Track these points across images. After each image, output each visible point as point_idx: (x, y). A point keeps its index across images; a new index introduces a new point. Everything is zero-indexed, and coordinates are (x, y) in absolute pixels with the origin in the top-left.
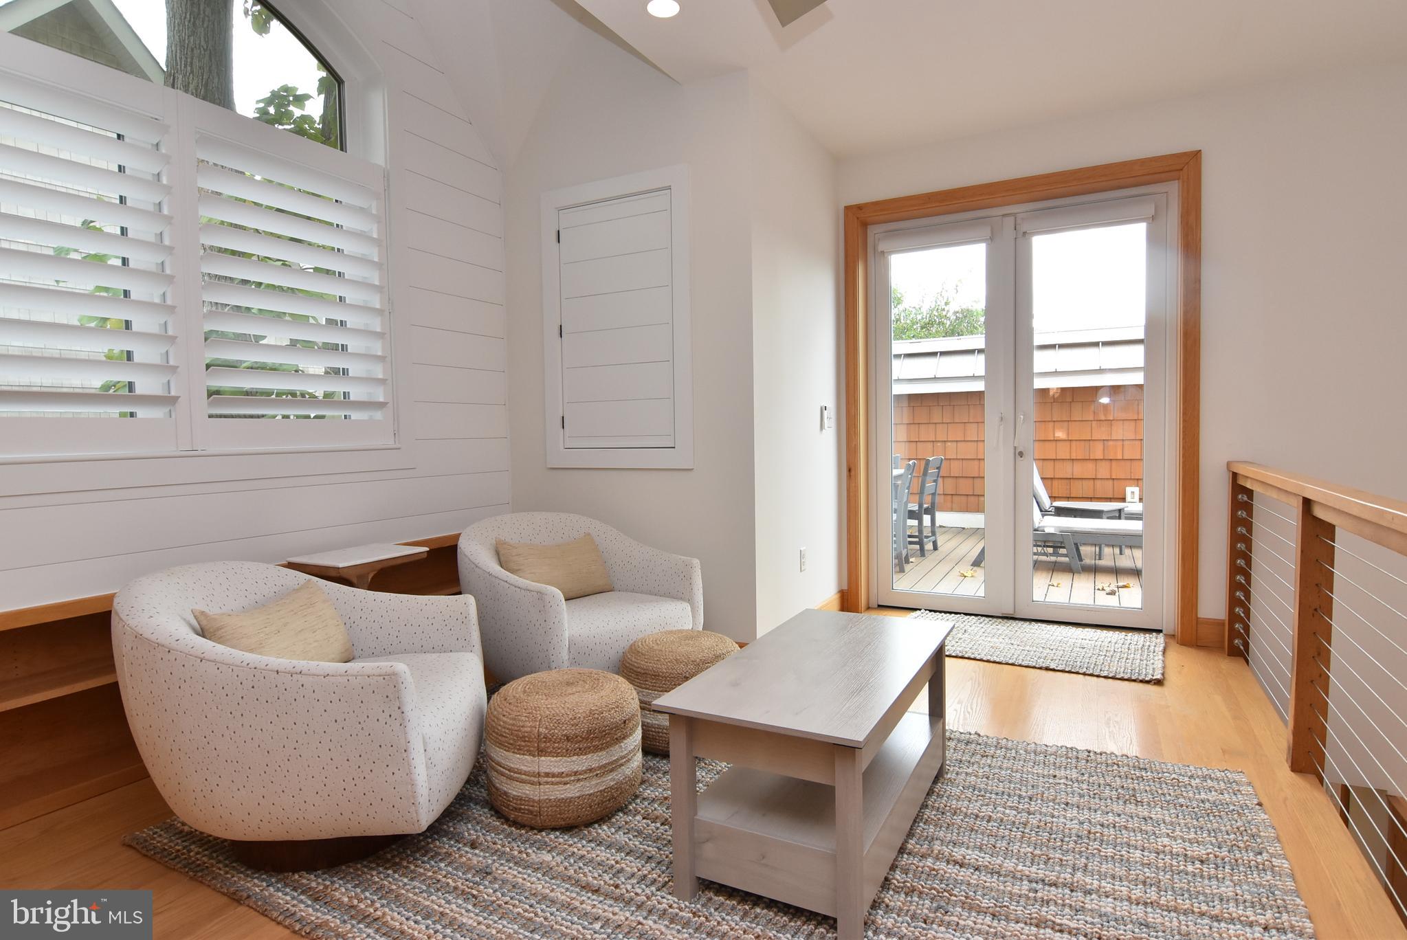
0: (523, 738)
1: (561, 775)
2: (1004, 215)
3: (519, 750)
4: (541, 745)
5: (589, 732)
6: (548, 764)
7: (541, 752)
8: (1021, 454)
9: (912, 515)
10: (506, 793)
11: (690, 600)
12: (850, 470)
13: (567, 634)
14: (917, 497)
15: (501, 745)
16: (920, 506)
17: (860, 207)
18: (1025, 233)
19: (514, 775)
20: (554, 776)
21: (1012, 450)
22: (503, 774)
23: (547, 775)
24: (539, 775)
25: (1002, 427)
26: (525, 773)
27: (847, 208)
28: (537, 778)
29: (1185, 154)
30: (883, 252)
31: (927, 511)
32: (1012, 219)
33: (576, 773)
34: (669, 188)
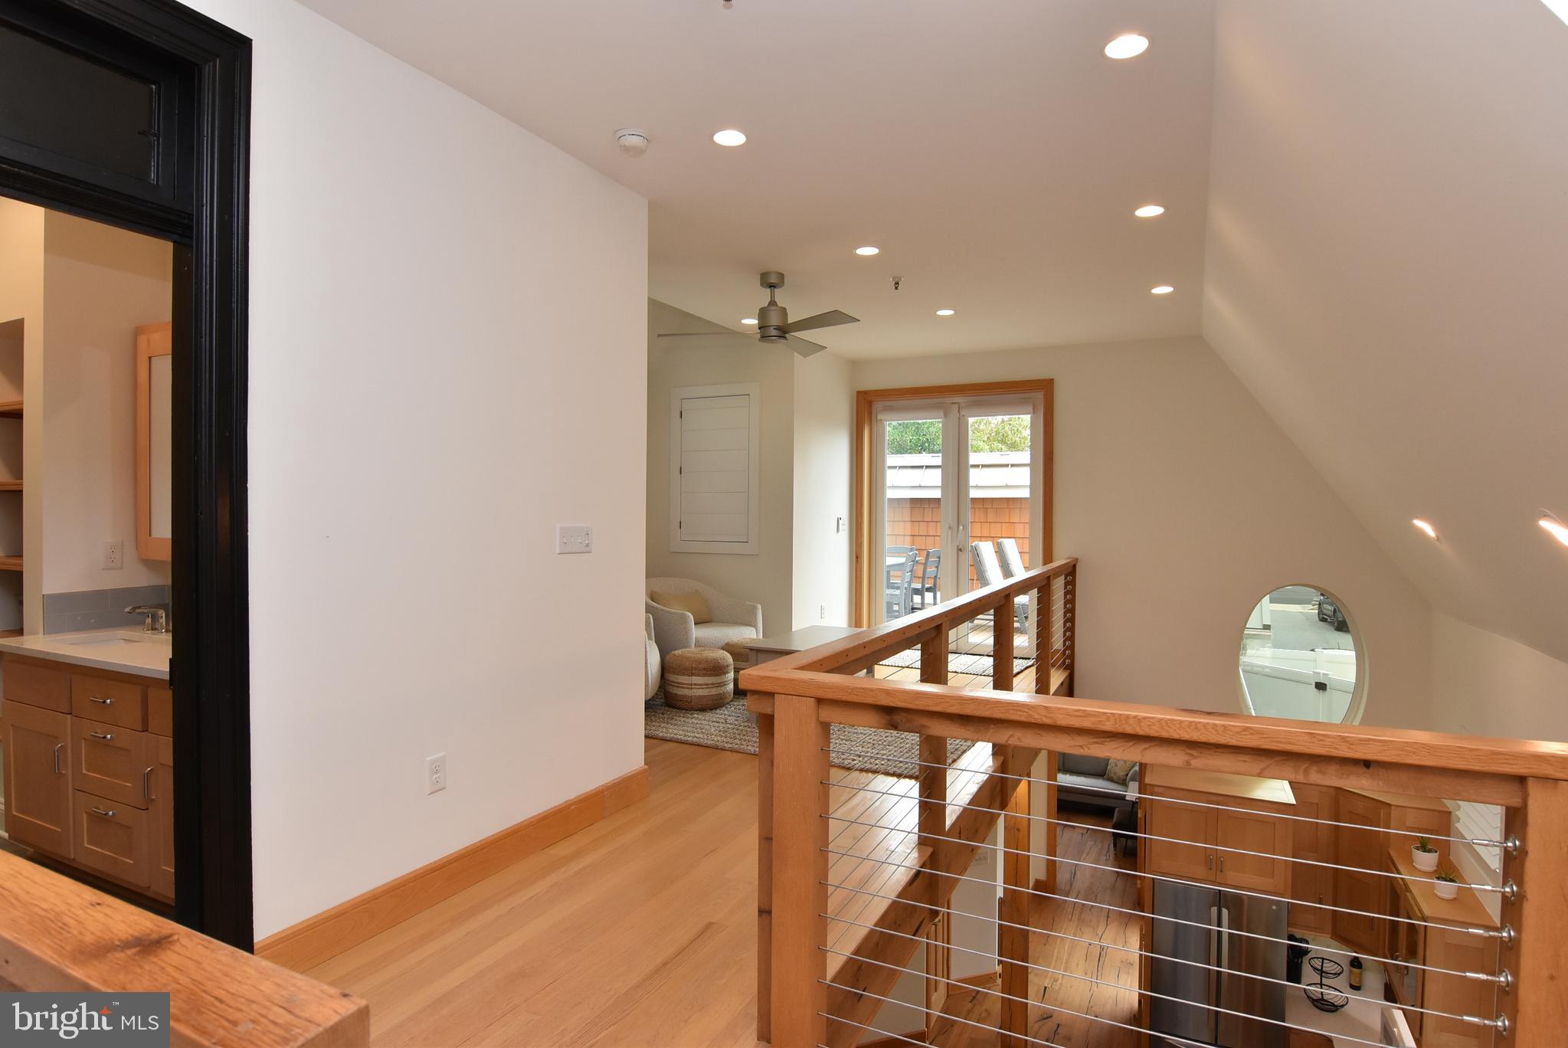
0: (685, 669)
1: (701, 685)
2: (953, 403)
3: (684, 674)
4: (691, 671)
5: (713, 667)
6: (696, 680)
7: (692, 675)
8: (961, 550)
9: (917, 592)
10: (676, 694)
11: (755, 626)
12: (857, 558)
13: (694, 636)
14: (921, 580)
15: (674, 673)
16: (923, 586)
17: (865, 393)
18: (963, 416)
19: (680, 685)
20: (698, 685)
21: (956, 548)
22: (675, 686)
23: (695, 684)
24: (691, 684)
25: (950, 533)
26: (687, 684)
27: (859, 393)
28: (691, 686)
29: (1045, 380)
30: (881, 420)
31: (929, 590)
32: (957, 405)
33: (707, 684)
34: (749, 395)
